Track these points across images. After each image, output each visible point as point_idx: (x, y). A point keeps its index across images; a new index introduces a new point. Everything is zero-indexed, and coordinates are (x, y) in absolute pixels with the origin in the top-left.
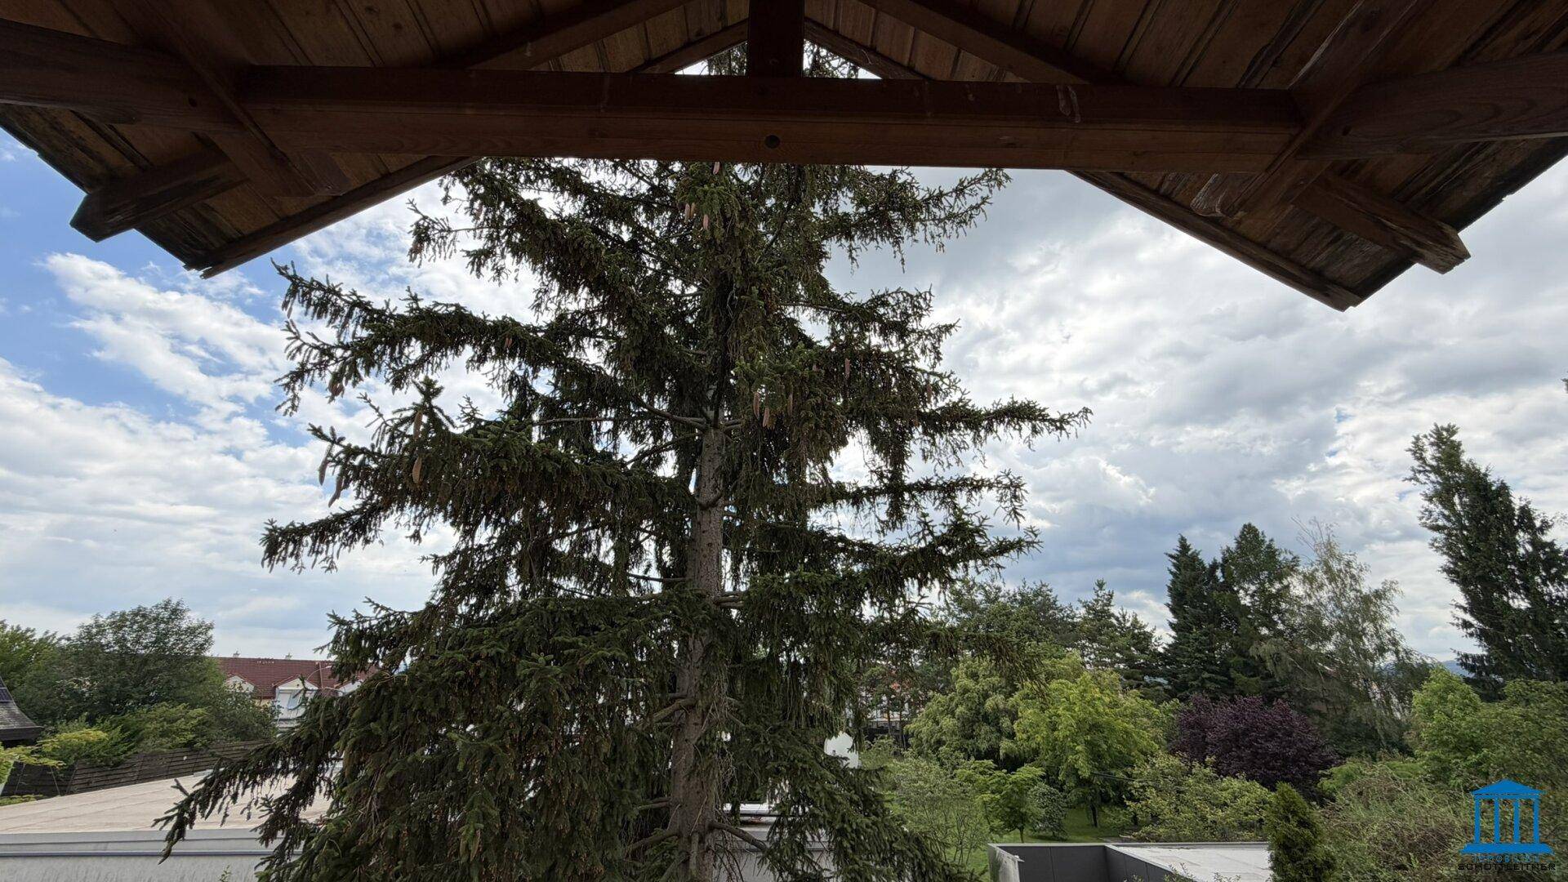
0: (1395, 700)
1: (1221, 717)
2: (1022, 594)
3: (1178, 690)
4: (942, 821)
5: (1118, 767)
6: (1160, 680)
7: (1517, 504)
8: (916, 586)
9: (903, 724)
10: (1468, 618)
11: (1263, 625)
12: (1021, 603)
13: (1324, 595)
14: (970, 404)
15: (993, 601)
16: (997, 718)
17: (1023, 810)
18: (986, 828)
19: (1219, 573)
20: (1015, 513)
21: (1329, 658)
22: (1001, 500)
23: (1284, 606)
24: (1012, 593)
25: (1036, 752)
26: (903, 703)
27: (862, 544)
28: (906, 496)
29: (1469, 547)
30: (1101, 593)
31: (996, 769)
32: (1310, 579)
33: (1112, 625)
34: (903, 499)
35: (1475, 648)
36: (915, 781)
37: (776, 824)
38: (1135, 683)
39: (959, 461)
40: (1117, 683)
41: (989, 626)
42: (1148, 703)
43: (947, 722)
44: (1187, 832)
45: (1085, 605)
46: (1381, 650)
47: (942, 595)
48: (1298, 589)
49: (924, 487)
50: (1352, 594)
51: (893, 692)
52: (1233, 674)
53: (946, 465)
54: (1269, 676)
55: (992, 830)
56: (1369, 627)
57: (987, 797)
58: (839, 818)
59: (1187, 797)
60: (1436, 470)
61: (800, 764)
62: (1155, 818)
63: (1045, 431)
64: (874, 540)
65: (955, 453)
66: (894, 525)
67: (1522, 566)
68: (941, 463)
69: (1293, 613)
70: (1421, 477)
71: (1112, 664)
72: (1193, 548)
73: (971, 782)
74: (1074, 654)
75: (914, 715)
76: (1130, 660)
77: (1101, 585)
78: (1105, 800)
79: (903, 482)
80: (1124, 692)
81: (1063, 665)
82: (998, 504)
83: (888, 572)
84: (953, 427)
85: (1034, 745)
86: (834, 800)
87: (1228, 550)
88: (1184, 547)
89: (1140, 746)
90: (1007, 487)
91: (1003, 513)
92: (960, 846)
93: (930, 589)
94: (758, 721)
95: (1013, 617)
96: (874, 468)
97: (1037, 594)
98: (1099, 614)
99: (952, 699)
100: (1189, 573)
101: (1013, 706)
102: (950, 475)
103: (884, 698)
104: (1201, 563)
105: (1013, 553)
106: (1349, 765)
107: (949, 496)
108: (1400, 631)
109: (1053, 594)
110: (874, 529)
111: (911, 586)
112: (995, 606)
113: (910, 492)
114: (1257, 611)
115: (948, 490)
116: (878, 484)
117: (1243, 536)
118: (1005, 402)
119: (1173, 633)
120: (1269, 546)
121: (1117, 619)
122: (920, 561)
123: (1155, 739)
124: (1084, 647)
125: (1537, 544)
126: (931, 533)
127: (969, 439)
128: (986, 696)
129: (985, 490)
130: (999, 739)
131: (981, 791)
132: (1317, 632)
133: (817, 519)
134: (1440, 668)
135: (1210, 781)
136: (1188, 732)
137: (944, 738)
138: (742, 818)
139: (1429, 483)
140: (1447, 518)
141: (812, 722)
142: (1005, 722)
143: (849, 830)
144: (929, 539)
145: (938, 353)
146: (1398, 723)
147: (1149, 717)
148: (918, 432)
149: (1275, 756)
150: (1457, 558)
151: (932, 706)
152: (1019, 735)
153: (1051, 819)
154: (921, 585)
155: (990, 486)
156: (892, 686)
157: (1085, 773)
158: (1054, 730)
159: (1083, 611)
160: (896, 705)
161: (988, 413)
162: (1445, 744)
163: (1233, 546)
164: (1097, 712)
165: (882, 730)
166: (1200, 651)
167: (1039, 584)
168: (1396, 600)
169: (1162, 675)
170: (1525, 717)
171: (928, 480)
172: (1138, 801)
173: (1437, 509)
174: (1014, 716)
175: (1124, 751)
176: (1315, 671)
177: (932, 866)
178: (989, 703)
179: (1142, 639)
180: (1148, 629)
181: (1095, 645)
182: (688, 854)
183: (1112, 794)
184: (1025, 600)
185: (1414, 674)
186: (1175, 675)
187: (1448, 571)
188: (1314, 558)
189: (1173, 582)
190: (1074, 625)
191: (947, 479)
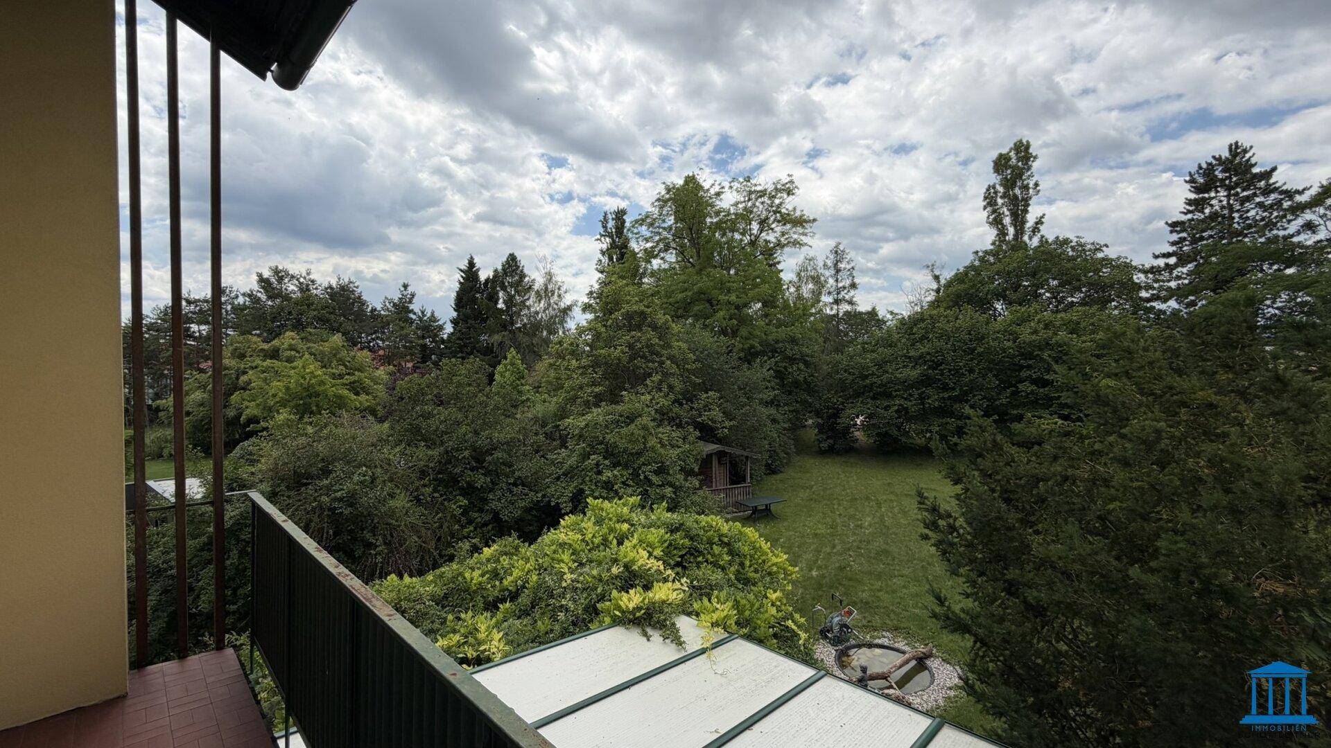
2: (332, 288)
13: (542, 305)
15: (306, 292)
19: (489, 286)
23: (522, 311)
24: (324, 286)
30: (405, 293)
32: (538, 295)
33: (413, 319)
45: (391, 302)
50: (555, 307)
52: (475, 354)
54: (497, 356)
56: (559, 327)
60: (611, 236)
69: (526, 317)
70: (603, 238)
77: (405, 286)
87: (497, 271)
88: (471, 264)
97: (344, 289)
98: (402, 309)
104: (480, 277)
112: (307, 296)
117: (507, 262)
119: (454, 326)
120: (522, 271)
121: (417, 314)
139: (604, 244)
140: (608, 266)
159: (388, 306)
163: (501, 268)
167: (346, 281)
173: (605, 260)
179: (434, 329)
180: (438, 323)
184: (334, 293)
188: (542, 282)
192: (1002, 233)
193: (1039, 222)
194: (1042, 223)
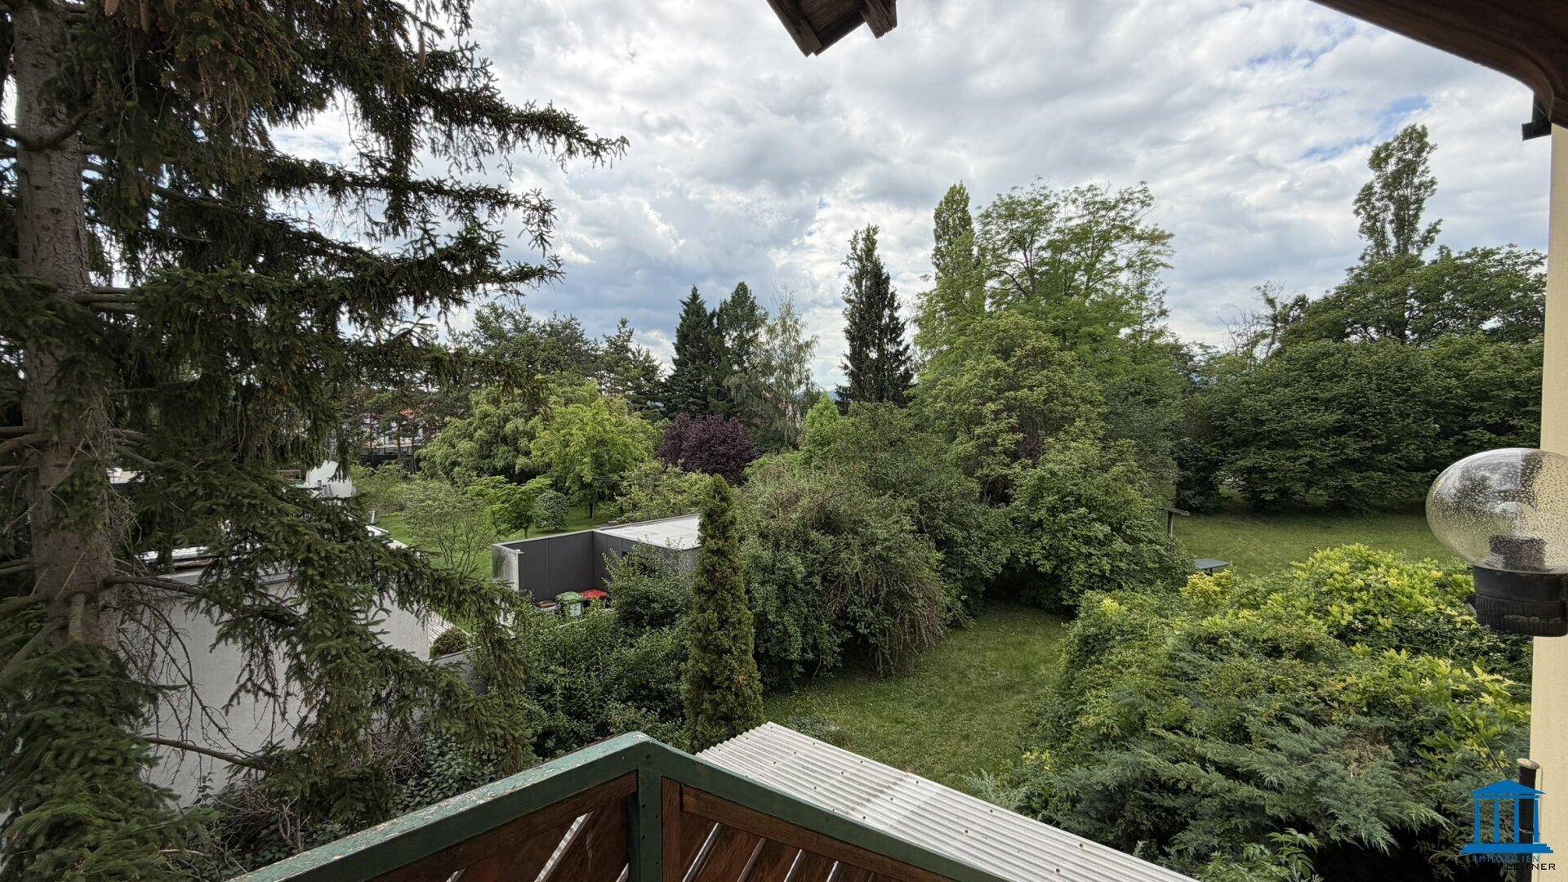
0: (798, 415)
1: (695, 431)
2: (551, 326)
3: (670, 412)
4: (451, 532)
5: (615, 471)
6: (659, 404)
7: (891, 290)
8: (412, 305)
9: (415, 448)
10: (849, 364)
11: (736, 362)
12: (550, 335)
13: (777, 342)
14: (498, 96)
15: (522, 331)
16: (516, 439)
17: (529, 513)
18: (493, 532)
19: (715, 321)
20: (541, 239)
21: (769, 388)
22: (527, 222)
23: (752, 349)
24: (541, 324)
25: (549, 465)
26: (416, 429)
27: (346, 248)
28: (412, 197)
29: (861, 315)
30: (623, 330)
31: (507, 483)
32: (771, 330)
33: (628, 358)
34: (408, 200)
35: (846, 382)
36: (423, 501)
37: (212, 566)
38: (638, 406)
39: (480, 166)
40: (625, 407)
41: (515, 355)
42: (645, 422)
43: (465, 445)
44: (655, 513)
45: (609, 340)
46: (799, 382)
47: (443, 316)
48: (763, 337)
49: (436, 190)
50: (793, 343)
51: (404, 418)
52: (709, 398)
53: (464, 167)
54: (732, 400)
55: (499, 532)
56: (796, 366)
57: (496, 507)
58: (303, 548)
59: (660, 489)
60: (860, 259)
61: (246, 501)
62: (635, 507)
63: (581, 152)
64: (365, 245)
65: (476, 154)
66: (395, 230)
67: (881, 331)
68: (459, 164)
69: (756, 355)
70: (851, 262)
71: (623, 391)
72: (701, 298)
73: (483, 496)
74: (592, 383)
75: (428, 439)
76: (638, 388)
77: (624, 323)
78: (602, 497)
79: (406, 175)
80: (629, 414)
81: (582, 392)
82: (524, 226)
83: (371, 282)
84: (474, 121)
85: (547, 460)
86: (296, 533)
87: (725, 302)
88: (695, 296)
89: (634, 455)
90: (535, 208)
91: (528, 237)
92: (467, 550)
93: (428, 307)
94: (177, 456)
95: (541, 347)
96: (364, 151)
97: (565, 327)
98: (619, 348)
99: (470, 424)
100: (694, 319)
101: (532, 428)
102: (471, 179)
103: (394, 424)
104: (705, 311)
105: (534, 281)
106: (764, 459)
107: (467, 206)
108: (812, 370)
109: (581, 328)
110: (362, 231)
111: (406, 304)
112: (524, 335)
113: (416, 193)
114: (734, 352)
115: (466, 199)
116: (369, 172)
117: (737, 292)
118: (541, 107)
119: (674, 367)
120: (752, 303)
121: (633, 354)
122: (416, 274)
123: (646, 449)
124: (602, 376)
125: (892, 318)
126: (433, 244)
127: (494, 141)
128: (506, 420)
129: (510, 207)
130: (516, 457)
131: (491, 503)
132: (768, 369)
133: (276, 204)
134: (825, 394)
135: (678, 476)
136: (670, 443)
137: (460, 460)
138: (176, 564)
139: (853, 269)
140: (856, 294)
141: (282, 454)
142: (523, 442)
143: (316, 558)
144: (430, 250)
145: (466, 16)
146: (796, 429)
147: (644, 433)
148: (428, 114)
149: (723, 455)
150: (854, 323)
151: (450, 432)
152: (534, 453)
153: (554, 517)
154: (417, 303)
155: (517, 205)
156: (403, 413)
157: (588, 479)
158: (567, 446)
159: (605, 345)
160: (409, 430)
161: (520, 114)
162: (815, 441)
163: (729, 299)
164: (605, 431)
165: (390, 456)
166: (690, 381)
167: (568, 317)
168: (815, 349)
169: (661, 400)
170: (853, 424)
171: (440, 182)
172: (625, 495)
173: (853, 287)
174: (531, 436)
175: (622, 459)
176: (760, 397)
177: (420, 575)
178: (509, 427)
179: (649, 370)
180: (656, 363)
181: (612, 375)
182: (66, 618)
183: (607, 492)
184: (554, 332)
185: (812, 398)
186: (669, 401)
187: (847, 331)
188: (778, 315)
189: (682, 325)
190: (596, 357)
191: (465, 185)
192: (1381, 244)
193: (1433, 229)
194: (1437, 232)
